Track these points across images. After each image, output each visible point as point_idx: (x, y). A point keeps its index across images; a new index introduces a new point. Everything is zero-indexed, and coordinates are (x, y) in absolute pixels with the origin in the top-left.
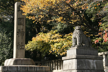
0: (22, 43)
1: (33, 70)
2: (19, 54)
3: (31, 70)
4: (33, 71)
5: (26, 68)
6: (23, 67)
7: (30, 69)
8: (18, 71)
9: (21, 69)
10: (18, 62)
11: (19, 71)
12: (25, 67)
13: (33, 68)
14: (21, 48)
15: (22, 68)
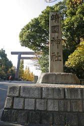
0: (58, 53)
1: (80, 97)
2: (55, 67)
3: (73, 98)
4: (79, 100)
5: (62, 93)
6: (53, 89)
7: (71, 93)
8: (41, 98)
9: (48, 95)
10: (50, 79)
11: (44, 99)
12: (59, 89)
13: (79, 92)
14: (56, 59)
15: (50, 92)
